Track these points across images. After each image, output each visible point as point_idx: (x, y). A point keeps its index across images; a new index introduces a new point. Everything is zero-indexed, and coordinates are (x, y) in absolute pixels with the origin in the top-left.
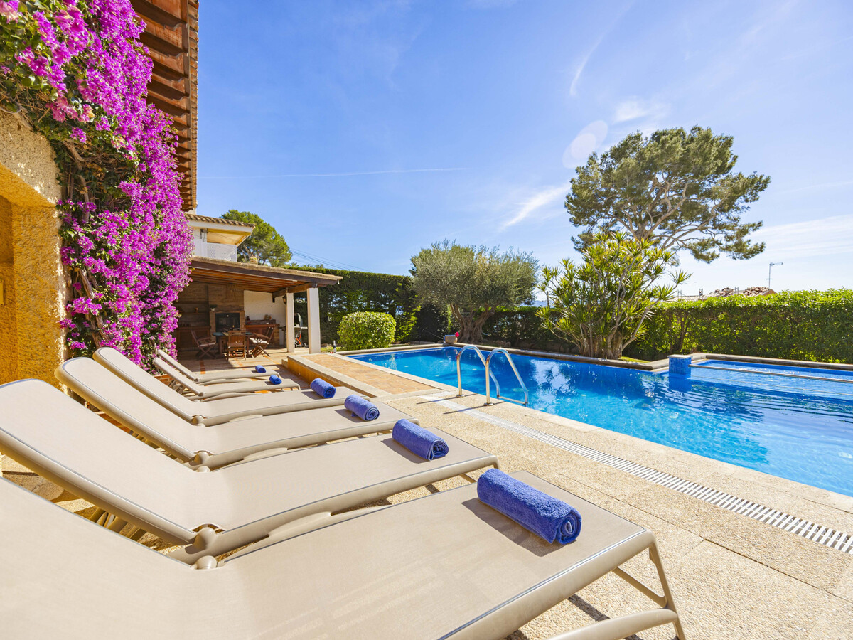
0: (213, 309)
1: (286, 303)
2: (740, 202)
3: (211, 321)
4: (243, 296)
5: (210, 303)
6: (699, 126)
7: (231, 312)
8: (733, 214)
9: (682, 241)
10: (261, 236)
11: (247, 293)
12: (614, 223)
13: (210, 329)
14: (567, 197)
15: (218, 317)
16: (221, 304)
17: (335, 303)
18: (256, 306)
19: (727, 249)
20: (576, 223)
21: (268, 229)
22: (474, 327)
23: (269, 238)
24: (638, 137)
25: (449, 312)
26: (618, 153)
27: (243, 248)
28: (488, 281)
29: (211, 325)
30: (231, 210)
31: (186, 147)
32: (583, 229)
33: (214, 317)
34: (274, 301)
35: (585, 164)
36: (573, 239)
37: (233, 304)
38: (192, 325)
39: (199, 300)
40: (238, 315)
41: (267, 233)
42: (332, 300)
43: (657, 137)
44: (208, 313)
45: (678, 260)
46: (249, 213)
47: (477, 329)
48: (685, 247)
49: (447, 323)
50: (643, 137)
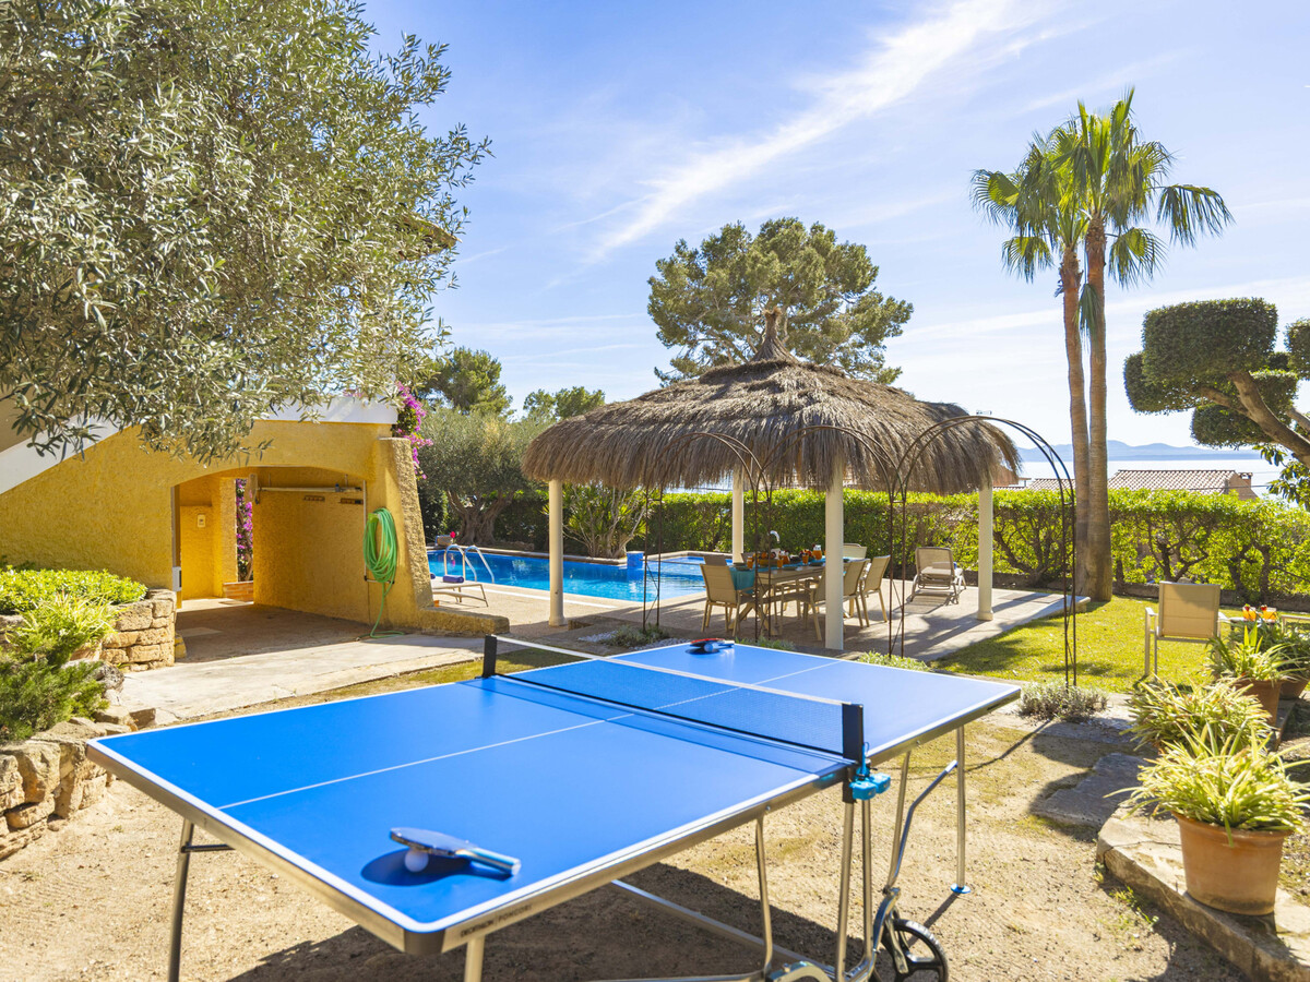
6: (820, 224)
8: (877, 351)
20: (667, 340)
22: (482, 522)
24: (739, 231)
25: (445, 498)
26: (713, 251)
28: (498, 461)
32: (678, 351)
35: (669, 256)
36: (656, 371)
47: (485, 526)
49: (441, 514)
50: (747, 231)
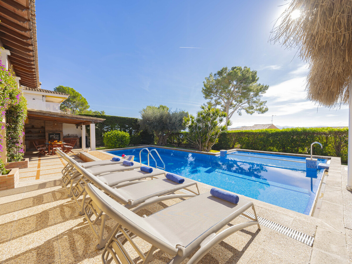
1: (82, 129)
2: (260, 94)
3: (46, 137)
4: (62, 126)
5: (46, 129)
6: (246, 66)
7: (56, 132)
8: (258, 97)
9: (242, 107)
10: (74, 97)
11: (64, 124)
12: (219, 99)
13: (45, 140)
14: (202, 88)
15: (50, 135)
17: (105, 129)
18: (68, 130)
19: (256, 110)
20: (206, 98)
21: (78, 94)
23: (78, 99)
24: (226, 69)
26: (220, 73)
27: (66, 102)
30: (60, 85)
31: (33, 64)
32: (208, 100)
33: (48, 135)
34: (77, 128)
35: (208, 76)
37: (57, 129)
40: (59, 134)
41: (77, 96)
42: (104, 128)
43: (233, 69)
44: (45, 133)
45: (241, 113)
46: (69, 87)
48: (243, 109)
50: (228, 68)
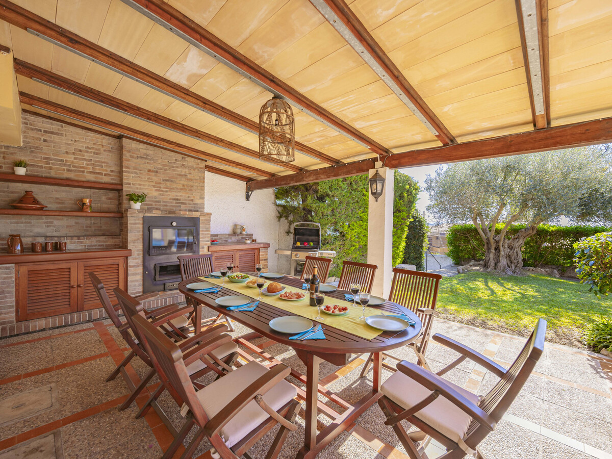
0: (137, 206)
5: (126, 188)
7: (180, 213)
15: (149, 225)
16: (155, 194)
29: (130, 246)
33: (140, 228)
34: (248, 198)
37: (182, 195)
38: (71, 246)
39: (91, 177)
40: (194, 223)
44: (120, 215)
